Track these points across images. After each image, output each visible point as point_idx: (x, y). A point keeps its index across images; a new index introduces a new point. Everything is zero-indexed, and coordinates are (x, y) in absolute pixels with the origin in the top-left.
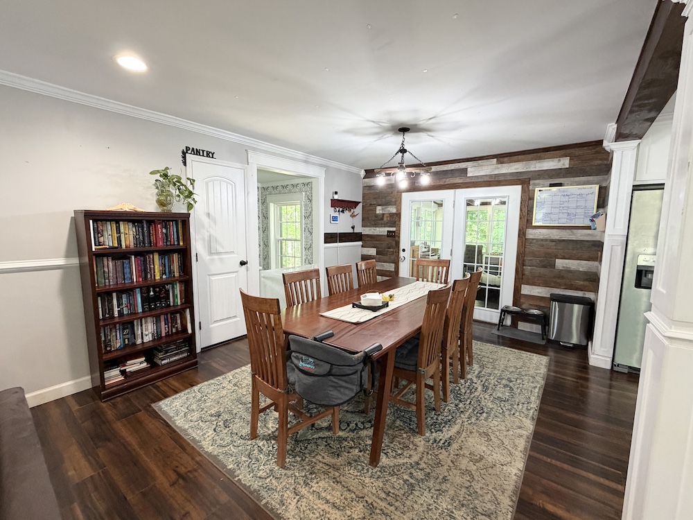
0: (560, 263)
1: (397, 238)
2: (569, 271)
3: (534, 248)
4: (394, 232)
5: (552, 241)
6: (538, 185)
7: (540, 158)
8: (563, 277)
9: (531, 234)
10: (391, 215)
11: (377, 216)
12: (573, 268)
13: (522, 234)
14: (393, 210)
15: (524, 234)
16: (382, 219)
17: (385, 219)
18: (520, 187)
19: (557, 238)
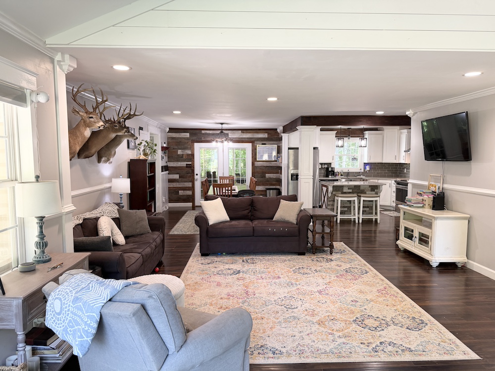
0: (267, 175)
1: (192, 168)
2: (271, 178)
3: (258, 170)
4: (190, 165)
5: (264, 167)
6: (258, 144)
7: (258, 133)
8: (269, 181)
9: (257, 164)
10: (188, 155)
11: (179, 155)
12: (272, 177)
13: (253, 164)
14: (189, 152)
15: (254, 164)
16: (182, 157)
17: (184, 157)
18: (251, 144)
19: (265, 165)
